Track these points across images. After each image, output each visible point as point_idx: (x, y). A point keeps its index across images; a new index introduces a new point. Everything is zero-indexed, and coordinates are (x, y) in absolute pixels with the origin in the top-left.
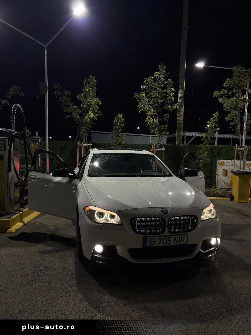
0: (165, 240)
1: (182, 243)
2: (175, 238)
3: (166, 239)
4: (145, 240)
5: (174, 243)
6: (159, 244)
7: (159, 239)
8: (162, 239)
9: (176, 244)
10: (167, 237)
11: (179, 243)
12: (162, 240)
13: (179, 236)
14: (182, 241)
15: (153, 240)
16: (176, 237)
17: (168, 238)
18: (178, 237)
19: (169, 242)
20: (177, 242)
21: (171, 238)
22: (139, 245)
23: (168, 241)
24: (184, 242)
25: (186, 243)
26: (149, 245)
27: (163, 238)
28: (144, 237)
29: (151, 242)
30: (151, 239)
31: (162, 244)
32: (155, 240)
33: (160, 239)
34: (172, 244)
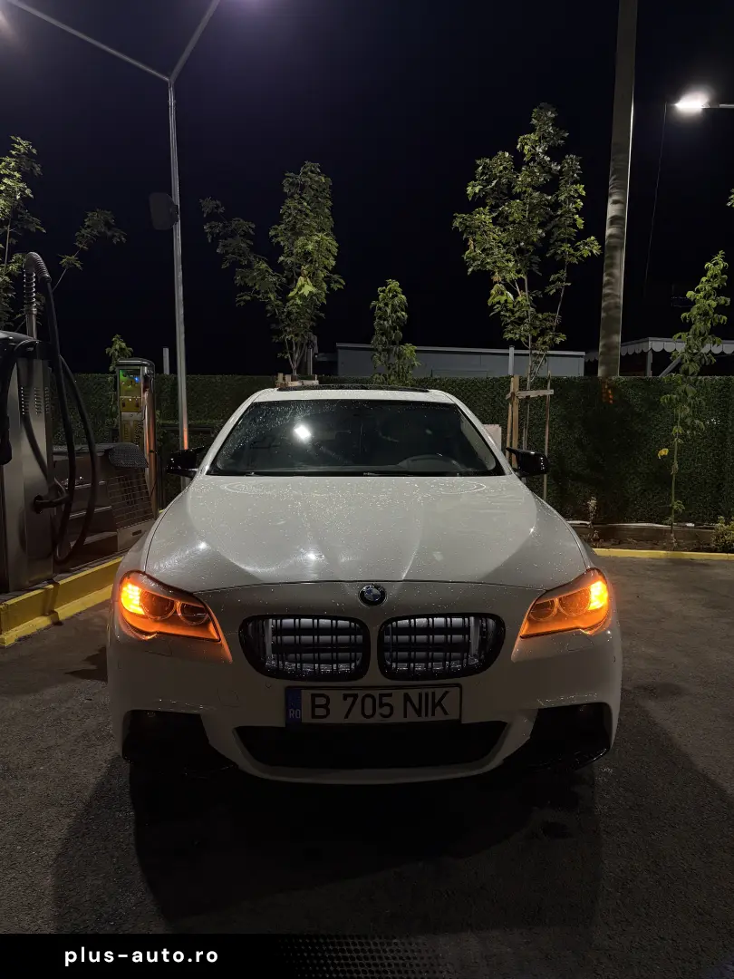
0: (369, 702)
1: (439, 716)
2: (407, 698)
3: (373, 697)
4: (292, 698)
5: (405, 716)
6: (347, 717)
7: (345, 697)
8: (355, 696)
9: (412, 717)
10: (376, 693)
11: (426, 715)
12: (359, 700)
13: (424, 691)
14: (438, 708)
15: (322, 701)
16: (414, 694)
17: (381, 696)
18: (420, 695)
19: (386, 710)
20: (418, 712)
21: (390, 695)
22: (271, 715)
23: (382, 705)
24: (446, 713)
25: (453, 716)
26: (306, 718)
27: (361, 694)
28: (288, 690)
29: (314, 706)
30: (314, 696)
31: (357, 717)
32: (328, 700)
33: (350, 700)
34: (398, 718)
